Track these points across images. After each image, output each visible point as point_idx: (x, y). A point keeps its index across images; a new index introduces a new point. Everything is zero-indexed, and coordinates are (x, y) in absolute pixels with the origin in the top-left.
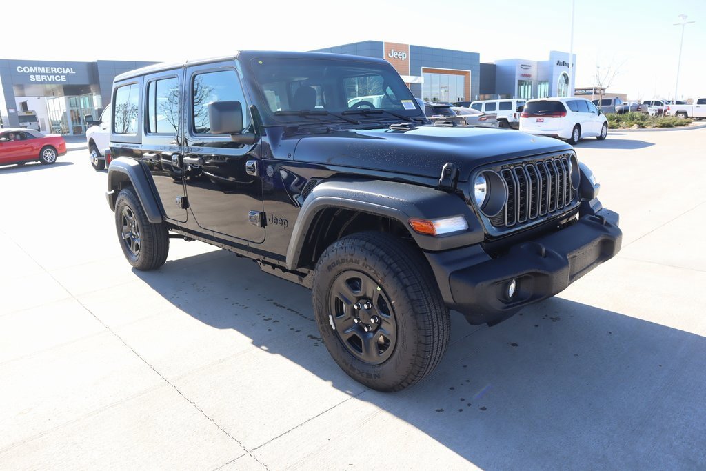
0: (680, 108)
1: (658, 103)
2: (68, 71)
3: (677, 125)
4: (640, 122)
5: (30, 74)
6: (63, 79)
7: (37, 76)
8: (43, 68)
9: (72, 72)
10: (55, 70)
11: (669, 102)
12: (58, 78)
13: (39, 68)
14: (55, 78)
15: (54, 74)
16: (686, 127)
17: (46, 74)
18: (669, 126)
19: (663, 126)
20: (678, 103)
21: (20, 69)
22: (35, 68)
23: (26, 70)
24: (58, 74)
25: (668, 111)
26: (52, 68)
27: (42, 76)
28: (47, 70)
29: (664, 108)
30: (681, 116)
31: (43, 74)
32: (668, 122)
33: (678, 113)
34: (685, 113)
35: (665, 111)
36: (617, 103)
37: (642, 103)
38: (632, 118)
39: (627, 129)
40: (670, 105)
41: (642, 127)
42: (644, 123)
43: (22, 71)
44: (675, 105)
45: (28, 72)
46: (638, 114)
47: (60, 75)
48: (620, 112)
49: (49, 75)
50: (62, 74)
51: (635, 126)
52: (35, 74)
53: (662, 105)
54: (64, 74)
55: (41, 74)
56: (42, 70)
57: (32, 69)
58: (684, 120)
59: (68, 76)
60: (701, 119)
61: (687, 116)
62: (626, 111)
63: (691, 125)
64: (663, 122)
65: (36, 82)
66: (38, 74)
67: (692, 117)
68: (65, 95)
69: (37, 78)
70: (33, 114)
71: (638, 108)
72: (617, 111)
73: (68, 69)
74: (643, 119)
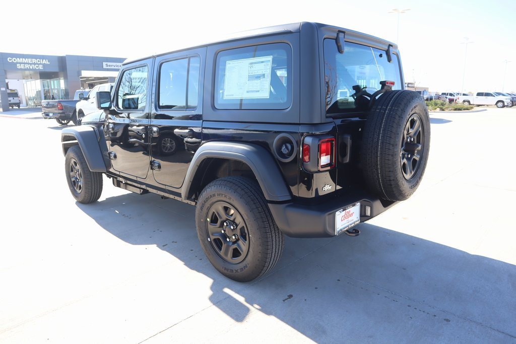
0: (465, 98)
1: (451, 95)
2: (44, 61)
3: (464, 109)
4: (441, 106)
5: (17, 63)
6: (41, 67)
7: (22, 65)
8: (27, 59)
9: (48, 63)
10: (35, 61)
11: (458, 94)
12: (37, 67)
13: (24, 59)
14: (35, 67)
15: (35, 64)
16: (470, 110)
17: (28, 64)
18: (460, 109)
19: (456, 110)
20: (464, 95)
21: (10, 60)
22: (21, 59)
23: (15, 60)
24: (37, 64)
25: (457, 100)
26: (33, 60)
27: (26, 65)
28: (29, 61)
29: (455, 98)
30: (466, 104)
31: (27, 63)
32: (459, 107)
33: (464, 101)
34: (469, 102)
35: (456, 100)
36: (425, 93)
37: (440, 94)
38: (436, 104)
39: (433, 111)
40: (459, 96)
41: (442, 110)
42: (444, 108)
43: (11, 61)
44: (462, 96)
45: (16, 61)
46: (439, 102)
47: (39, 64)
48: (427, 100)
49: (31, 64)
50: (40, 64)
51: (438, 109)
52: (20, 63)
53: (454, 96)
54: (42, 64)
55: (25, 63)
56: (26, 61)
57: (18, 60)
58: (469, 106)
59: (44, 65)
60: (479, 106)
61: (470, 104)
62: (431, 99)
63: (473, 110)
64: (456, 107)
65: (21, 69)
66: (23, 63)
67: (474, 105)
68: (41, 78)
69: (22, 66)
70: (16, 92)
71: (439, 97)
72: (425, 99)
73: (44, 60)
74: (442, 104)
